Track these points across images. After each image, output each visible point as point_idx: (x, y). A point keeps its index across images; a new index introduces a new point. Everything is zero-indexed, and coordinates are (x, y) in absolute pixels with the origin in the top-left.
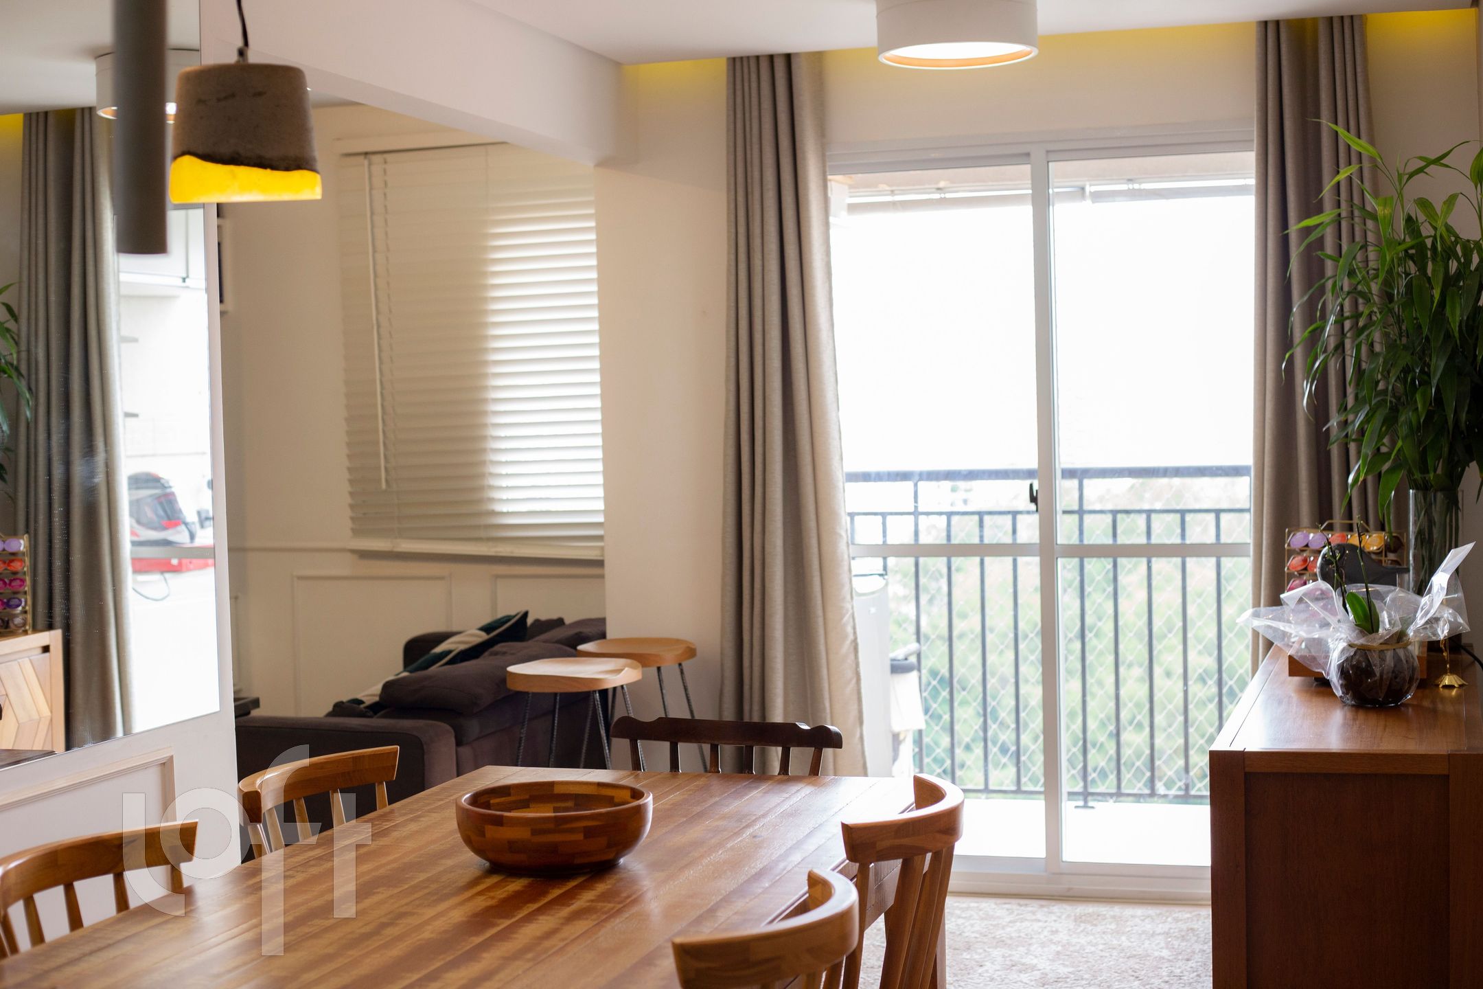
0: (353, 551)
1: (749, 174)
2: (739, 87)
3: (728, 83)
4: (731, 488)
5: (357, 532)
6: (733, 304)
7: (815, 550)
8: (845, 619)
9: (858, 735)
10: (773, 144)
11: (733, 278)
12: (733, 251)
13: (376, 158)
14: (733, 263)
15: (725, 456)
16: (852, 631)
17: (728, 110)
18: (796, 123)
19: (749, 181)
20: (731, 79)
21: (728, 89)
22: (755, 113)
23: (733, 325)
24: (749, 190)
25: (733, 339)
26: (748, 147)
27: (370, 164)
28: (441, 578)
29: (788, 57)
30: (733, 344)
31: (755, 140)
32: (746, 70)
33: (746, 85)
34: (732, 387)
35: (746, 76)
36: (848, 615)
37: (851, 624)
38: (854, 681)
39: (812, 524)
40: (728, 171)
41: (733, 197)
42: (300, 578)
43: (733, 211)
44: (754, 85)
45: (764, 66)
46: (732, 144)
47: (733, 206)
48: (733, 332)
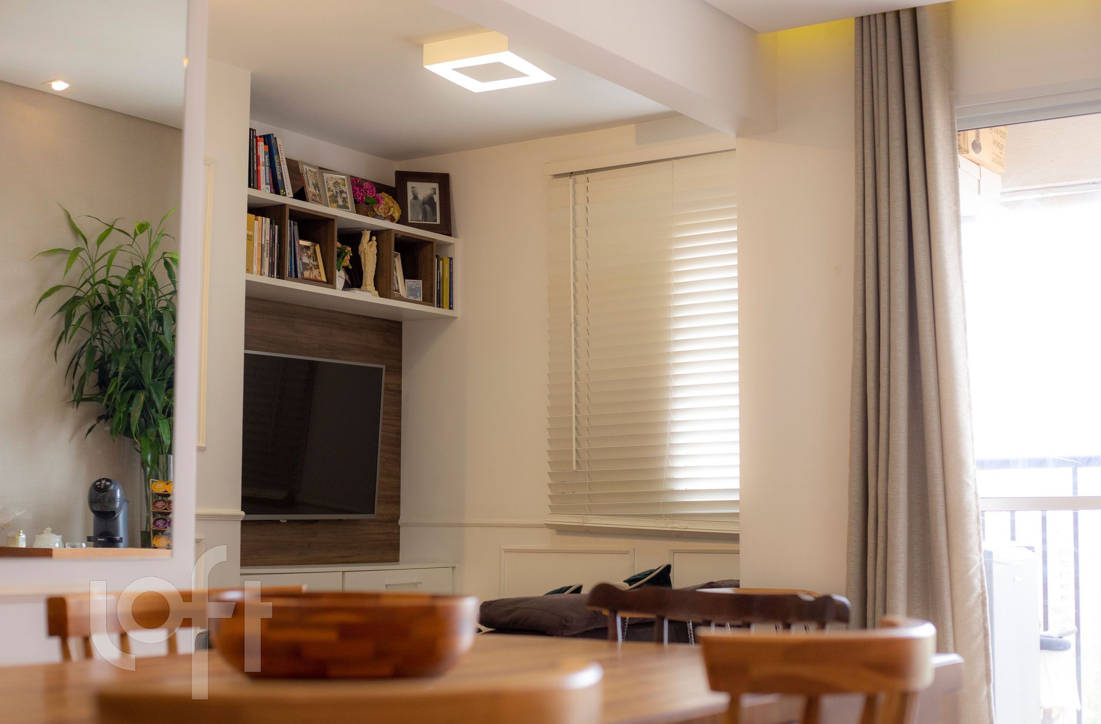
0: (550, 526)
1: (876, 126)
2: (866, 44)
3: (856, 41)
4: (858, 437)
5: (554, 510)
6: (860, 254)
7: (940, 498)
8: (972, 571)
9: (985, 693)
10: (900, 96)
11: (861, 228)
12: (861, 202)
13: (578, 177)
14: (861, 214)
15: (852, 404)
16: (980, 584)
17: (856, 67)
18: (922, 73)
19: (876, 133)
20: (859, 37)
21: (856, 47)
22: (882, 67)
23: (860, 276)
24: (877, 142)
25: (860, 288)
26: (875, 101)
27: (575, 183)
28: (626, 553)
29: (914, 11)
30: (860, 292)
31: (882, 92)
32: (873, 29)
33: (873, 42)
34: (860, 336)
35: (873, 34)
36: (975, 567)
37: (979, 576)
38: (981, 636)
39: (938, 471)
40: (856, 126)
41: (861, 150)
42: (508, 551)
43: (861, 164)
44: (881, 41)
45: (891, 21)
46: (859, 99)
47: (860, 158)
48: (860, 282)
